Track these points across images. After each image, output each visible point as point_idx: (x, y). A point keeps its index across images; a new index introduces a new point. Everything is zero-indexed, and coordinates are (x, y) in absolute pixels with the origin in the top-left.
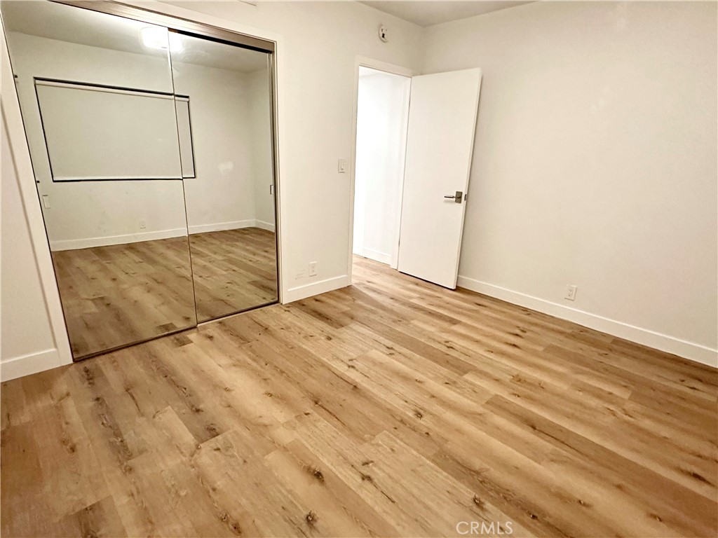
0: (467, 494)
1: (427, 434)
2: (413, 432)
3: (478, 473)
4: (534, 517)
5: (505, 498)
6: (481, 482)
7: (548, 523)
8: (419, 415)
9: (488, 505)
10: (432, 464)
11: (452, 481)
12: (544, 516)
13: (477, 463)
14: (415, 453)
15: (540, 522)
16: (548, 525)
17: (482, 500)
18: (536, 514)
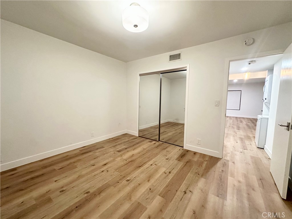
0: (92, 191)
1: (118, 182)
2: (120, 179)
3: (99, 194)
4: (77, 207)
5: (87, 200)
6: (95, 194)
7: (73, 211)
8: (128, 181)
9: (86, 195)
10: (105, 183)
11: (97, 187)
12: (76, 211)
13: (103, 195)
14: (110, 179)
15: (74, 208)
16: (72, 211)
17: (88, 194)
18: (78, 208)
